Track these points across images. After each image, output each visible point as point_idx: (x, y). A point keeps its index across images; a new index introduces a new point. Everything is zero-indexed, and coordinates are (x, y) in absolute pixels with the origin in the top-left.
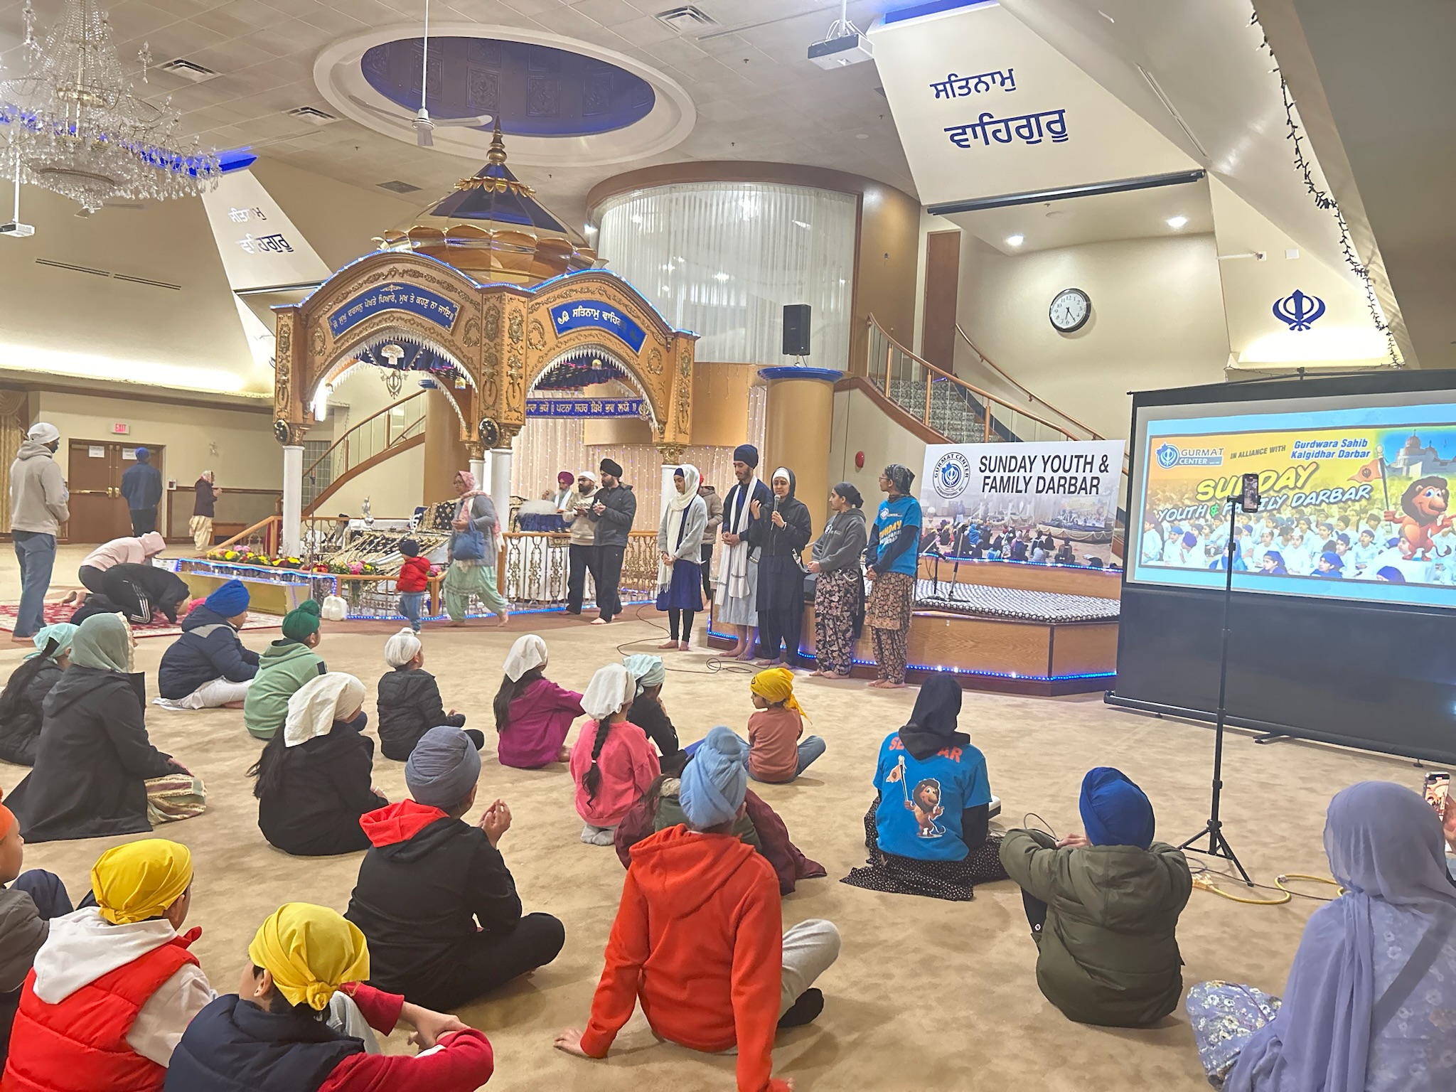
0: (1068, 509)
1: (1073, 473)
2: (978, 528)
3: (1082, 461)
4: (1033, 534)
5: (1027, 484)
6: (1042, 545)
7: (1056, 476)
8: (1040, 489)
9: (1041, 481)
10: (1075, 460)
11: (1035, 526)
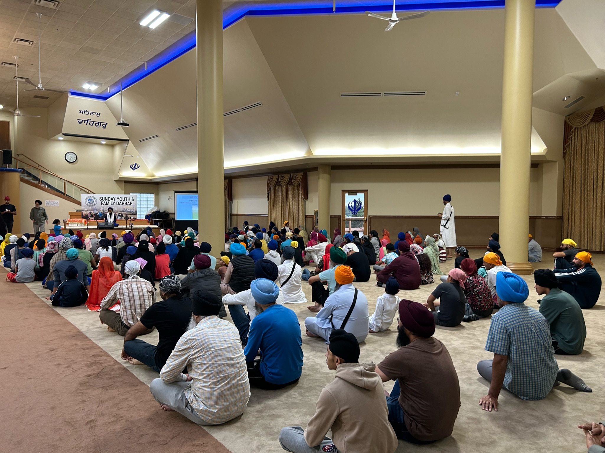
0: (125, 208)
1: (125, 201)
2: (101, 213)
3: (127, 199)
4: (118, 214)
5: (114, 203)
6: (120, 216)
7: (121, 202)
8: (118, 204)
9: (118, 203)
10: (125, 199)
11: (117, 212)
